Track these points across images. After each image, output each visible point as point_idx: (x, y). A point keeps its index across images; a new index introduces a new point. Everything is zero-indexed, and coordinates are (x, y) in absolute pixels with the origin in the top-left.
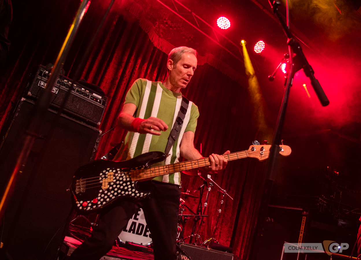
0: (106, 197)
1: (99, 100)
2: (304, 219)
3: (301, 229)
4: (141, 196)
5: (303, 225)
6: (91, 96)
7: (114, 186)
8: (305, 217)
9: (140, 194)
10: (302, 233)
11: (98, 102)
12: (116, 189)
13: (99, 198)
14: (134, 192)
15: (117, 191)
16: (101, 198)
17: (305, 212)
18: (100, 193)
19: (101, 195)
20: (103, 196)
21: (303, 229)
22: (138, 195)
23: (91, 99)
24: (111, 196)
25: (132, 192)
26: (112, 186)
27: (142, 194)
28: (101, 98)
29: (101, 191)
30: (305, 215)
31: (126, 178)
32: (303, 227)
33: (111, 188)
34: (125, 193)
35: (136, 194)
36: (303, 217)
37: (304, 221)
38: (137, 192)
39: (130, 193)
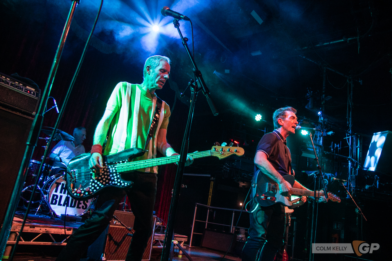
0: (96, 186)
1: (32, 93)
2: (212, 183)
3: (210, 192)
4: (125, 185)
5: (211, 188)
6: (25, 89)
7: (103, 176)
8: (213, 182)
9: (124, 183)
10: (210, 195)
11: (32, 94)
12: (104, 179)
13: (90, 186)
14: (120, 182)
15: (105, 181)
16: (92, 186)
17: (212, 178)
18: (91, 182)
19: (92, 184)
20: (93, 184)
21: (211, 192)
22: (123, 184)
23: (25, 91)
24: (100, 185)
25: (118, 182)
26: (101, 176)
27: (126, 183)
28: (34, 90)
29: (91, 180)
30: (212, 181)
31: (113, 170)
32: (211, 190)
33: (100, 178)
34: (112, 183)
35: (121, 184)
36: (211, 182)
37: (212, 185)
38: (122, 182)
39: (116, 182)
